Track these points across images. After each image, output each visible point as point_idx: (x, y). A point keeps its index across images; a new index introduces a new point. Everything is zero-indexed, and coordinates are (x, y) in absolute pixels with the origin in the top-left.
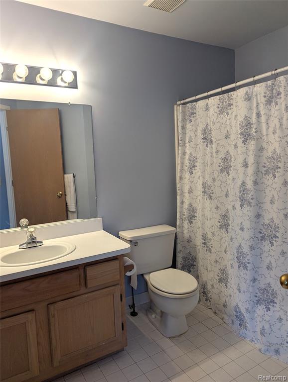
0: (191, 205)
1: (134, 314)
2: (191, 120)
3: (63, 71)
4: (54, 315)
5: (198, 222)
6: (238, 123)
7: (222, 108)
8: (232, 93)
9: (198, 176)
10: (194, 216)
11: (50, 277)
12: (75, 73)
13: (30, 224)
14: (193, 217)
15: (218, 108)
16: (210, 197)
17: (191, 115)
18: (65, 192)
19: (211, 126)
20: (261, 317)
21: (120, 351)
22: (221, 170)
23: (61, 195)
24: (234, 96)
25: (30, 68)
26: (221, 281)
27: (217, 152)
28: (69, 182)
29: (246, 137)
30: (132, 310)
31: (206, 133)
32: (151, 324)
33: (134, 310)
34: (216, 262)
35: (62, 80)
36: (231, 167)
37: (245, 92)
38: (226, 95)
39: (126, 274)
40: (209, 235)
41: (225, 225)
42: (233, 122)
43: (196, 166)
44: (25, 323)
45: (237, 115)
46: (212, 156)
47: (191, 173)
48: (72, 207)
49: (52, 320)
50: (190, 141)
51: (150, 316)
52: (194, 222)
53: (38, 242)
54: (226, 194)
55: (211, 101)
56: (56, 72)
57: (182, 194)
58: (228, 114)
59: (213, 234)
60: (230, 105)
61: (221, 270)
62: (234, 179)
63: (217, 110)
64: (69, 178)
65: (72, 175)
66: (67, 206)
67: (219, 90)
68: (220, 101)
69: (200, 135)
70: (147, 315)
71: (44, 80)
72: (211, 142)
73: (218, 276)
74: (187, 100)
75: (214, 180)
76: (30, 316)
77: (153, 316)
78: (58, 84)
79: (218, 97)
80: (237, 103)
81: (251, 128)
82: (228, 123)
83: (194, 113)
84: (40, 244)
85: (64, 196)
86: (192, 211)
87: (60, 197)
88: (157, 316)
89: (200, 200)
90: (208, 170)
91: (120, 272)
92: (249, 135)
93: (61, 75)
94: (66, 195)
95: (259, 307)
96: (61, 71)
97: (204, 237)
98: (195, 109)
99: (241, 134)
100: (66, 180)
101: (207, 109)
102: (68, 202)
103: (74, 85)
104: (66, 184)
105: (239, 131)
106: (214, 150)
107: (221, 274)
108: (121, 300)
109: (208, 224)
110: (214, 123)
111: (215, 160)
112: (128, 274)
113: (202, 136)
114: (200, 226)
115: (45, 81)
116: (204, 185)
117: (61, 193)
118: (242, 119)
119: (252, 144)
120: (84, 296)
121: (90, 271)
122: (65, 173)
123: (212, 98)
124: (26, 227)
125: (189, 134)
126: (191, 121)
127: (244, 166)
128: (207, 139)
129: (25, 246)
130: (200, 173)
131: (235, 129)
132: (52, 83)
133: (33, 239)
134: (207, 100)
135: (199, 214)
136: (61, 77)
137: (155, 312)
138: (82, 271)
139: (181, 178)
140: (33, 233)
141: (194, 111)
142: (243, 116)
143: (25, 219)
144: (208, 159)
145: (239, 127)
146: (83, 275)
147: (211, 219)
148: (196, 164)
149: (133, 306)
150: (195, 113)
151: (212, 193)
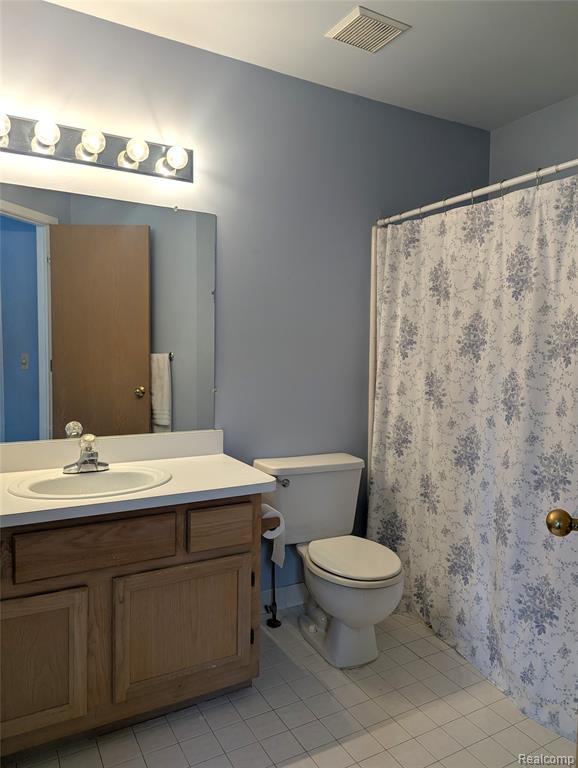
0: (400, 418)
1: (273, 623)
2: (409, 252)
3: (168, 148)
4: (123, 598)
5: (413, 452)
6: (505, 258)
7: (471, 229)
8: (493, 201)
9: (418, 361)
10: (406, 441)
11: (120, 525)
12: (190, 154)
13: (85, 432)
14: (403, 442)
15: (464, 229)
16: (440, 403)
17: (410, 242)
18: (150, 388)
19: (448, 265)
20: (526, 646)
21: (244, 688)
22: (462, 349)
23: (143, 393)
24: (497, 208)
25: (108, 138)
26: (453, 570)
27: (457, 313)
28: (159, 368)
29: (519, 284)
30: (270, 616)
31: (437, 278)
32: (306, 644)
33: (274, 616)
34: (446, 532)
35: (166, 165)
36: (484, 342)
37: (519, 200)
38: (481, 206)
39: (264, 535)
40: (435, 479)
41: (466, 457)
42: (494, 257)
43: (415, 343)
44: (68, 608)
45: (501, 244)
46: (446, 322)
47: (405, 356)
48: (163, 416)
49: (119, 608)
50: (405, 293)
51: (304, 628)
52: (405, 451)
53: (100, 464)
54: (472, 397)
55: (451, 217)
56: (155, 150)
57: (386, 396)
58: (482, 241)
59: (442, 476)
60: (489, 224)
61: (454, 548)
62: (491, 367)
63: (462, 234)
64: (160, 360)
65: (167, 355)
66: (152, 414)
67: (468, 196)
68: (468, 217)
69: (426, 281)
70: (300, 627)
71: (133, 162)
72: (447, 295)
73: (449, 560)
74: (404, 215)
75: (448, 368)
76: (79, 596)
77: (312, 628)
78: (157, 172)
79: (464, 209)
80: (503, 219)
81: (528, 267)
82: (481, 259)
83: (414, 240)
84: (102, 468)
85: (147, 393)
86: (404, 429)
87: (140, 397)
88: (319, 629)
89: (419, 409)
90: (439, 349)
91: (254, 528)
92: (525, 281)
93: (165, 155)
94: (151, 394)
95: (524, 625)
96: (164, 148)
97: (425, 482)
98: (418, 232)
99: (510, 279)
100: (154, 365)
101: (443, 232)
102: (154, 407)
103: (186, 175)
104: (155, 372)
105: (506, 274)
106: (451, 311)
107: (454, 557)
108: (253, 584)
109: (433, 454)
110: (454, 259)
111: (452, 331)
112: (269, 535)
113: (431, 284)
114: (417, 461)
115: (134, 164)
116: (430, 380)
117: (142, 388)
118: (512, 251)
119: (529, 300)
120: (182, 568)
121: (198, 521)
122: (152, 350)
123: (454, 210)
124: (78, 436)
125: (403, 278)
126: (408, 255)
127: (514, 341)
128: (439, 290)
129: (74, 469)
130: (422, 356)
131: (497, 270)
132: (146, 169)
133: (92, 455)
134: (443, 214)
135: (416, 437)
136: (163, 159)
137: (315, 621)
138: (181, 519)
139: (385, 365)
140: (93, 444)
141: (417, 236)
142: (514, 244)
143: (75, 423)
144: (440, 328)
145: (505, 265)
146: (182, 527)
147: (439, 446)
148: (415, 338)
149: (272, 608)
150: (418, 240)
151: (444, 395)
